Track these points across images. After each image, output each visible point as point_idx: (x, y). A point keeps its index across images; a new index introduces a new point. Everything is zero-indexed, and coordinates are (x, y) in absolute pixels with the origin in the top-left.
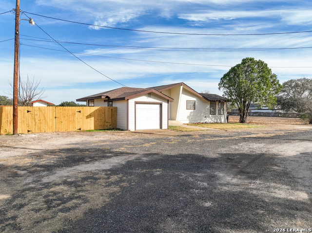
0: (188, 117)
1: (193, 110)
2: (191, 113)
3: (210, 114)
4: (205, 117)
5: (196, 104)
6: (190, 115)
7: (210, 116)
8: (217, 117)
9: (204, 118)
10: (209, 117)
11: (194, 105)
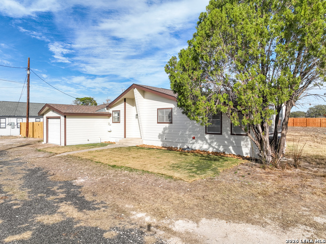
0: (160, 136)
1: (167, 125)
2: (165, 129)
3: (206, 133)
4: (194, 138)
5: (175, 113)
6: (164, 132)
7: (207, 136)
8: (226, 139)
9: (190, 141)
10: (204, 139)
11: (170, 116)
